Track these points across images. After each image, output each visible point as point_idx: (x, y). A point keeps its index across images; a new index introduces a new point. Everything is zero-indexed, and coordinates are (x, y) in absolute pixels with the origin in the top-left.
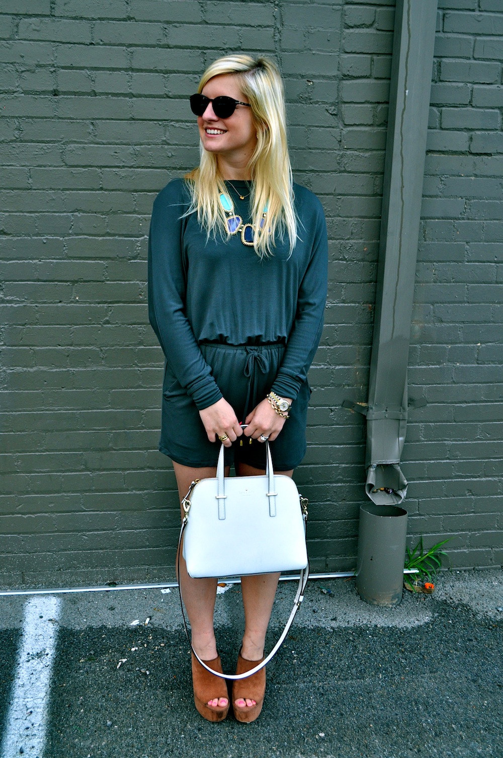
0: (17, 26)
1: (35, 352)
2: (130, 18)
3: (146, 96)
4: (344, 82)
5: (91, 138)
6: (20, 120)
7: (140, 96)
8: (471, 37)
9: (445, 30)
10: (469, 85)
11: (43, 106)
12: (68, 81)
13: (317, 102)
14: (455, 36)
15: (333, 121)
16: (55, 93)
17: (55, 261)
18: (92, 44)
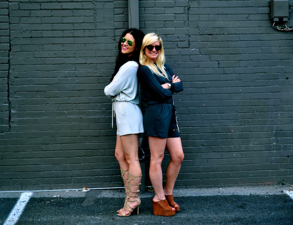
0: (20, 20)
1: (26, 113)
2: (52, 16)
3: (57, 37)
4: (116, 30)
5: (42, 50)
6: (21, 45)
7: (55, 37)
8: (154, 15)
9: (145, 14)
10: (154, 29)
11: (28, 41)
12: (34, 34)
13: (108, 36)
14: (149, 15)
15: (113, 41)
16: (31, 37)
17: (32, 85)
18: (41, 24)
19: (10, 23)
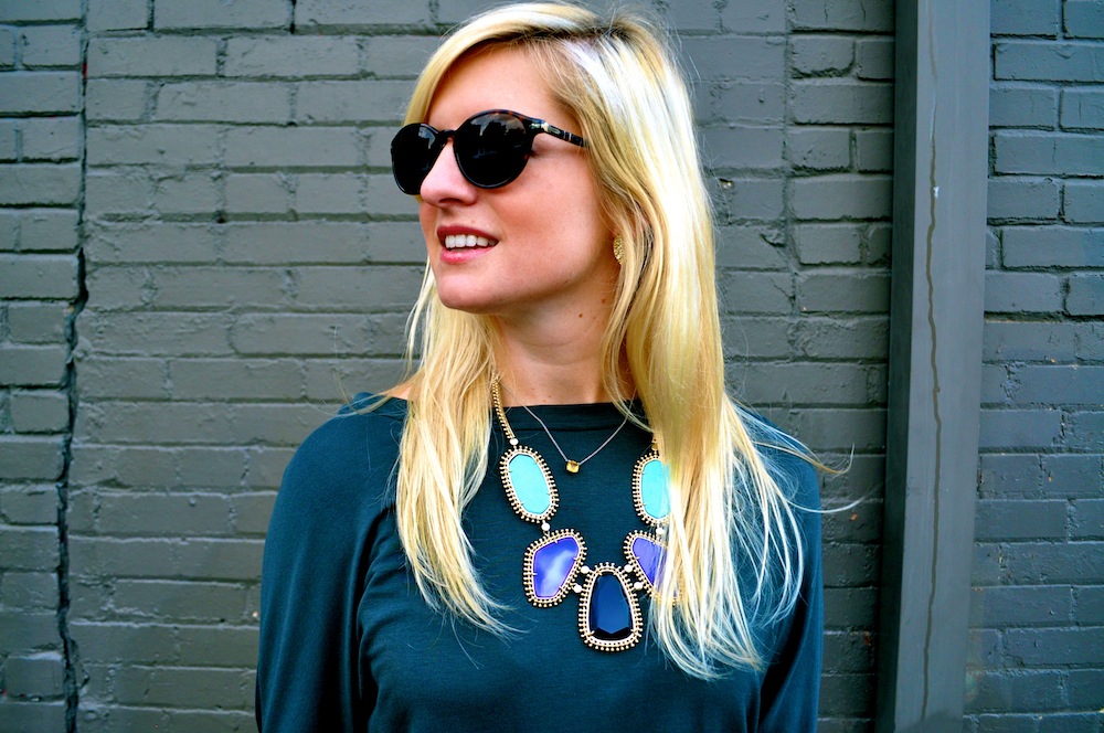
0: (155, 97)
1: (173, 719)
2: (365, 75)
3: (394, 219)
4: (797, 181)
5: (286, 301)
6: (153, 269)
7: (381, 218)
8: (1054, 89)
9: (998, 76)
10: (1055, 180)
11: (197, 242)
12: (244, 194)
13: (742, 222)
14: (1021, 85)
15: (775, 257)
16: (221, 218)
17: (211, 540)
18: (291, 124)
19: (89, 116)
